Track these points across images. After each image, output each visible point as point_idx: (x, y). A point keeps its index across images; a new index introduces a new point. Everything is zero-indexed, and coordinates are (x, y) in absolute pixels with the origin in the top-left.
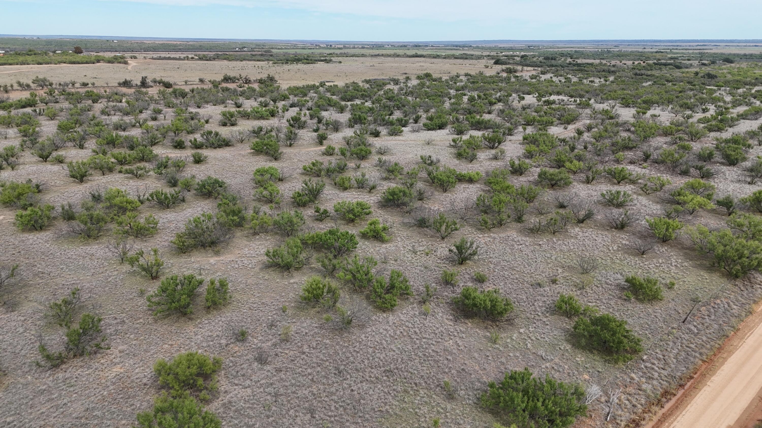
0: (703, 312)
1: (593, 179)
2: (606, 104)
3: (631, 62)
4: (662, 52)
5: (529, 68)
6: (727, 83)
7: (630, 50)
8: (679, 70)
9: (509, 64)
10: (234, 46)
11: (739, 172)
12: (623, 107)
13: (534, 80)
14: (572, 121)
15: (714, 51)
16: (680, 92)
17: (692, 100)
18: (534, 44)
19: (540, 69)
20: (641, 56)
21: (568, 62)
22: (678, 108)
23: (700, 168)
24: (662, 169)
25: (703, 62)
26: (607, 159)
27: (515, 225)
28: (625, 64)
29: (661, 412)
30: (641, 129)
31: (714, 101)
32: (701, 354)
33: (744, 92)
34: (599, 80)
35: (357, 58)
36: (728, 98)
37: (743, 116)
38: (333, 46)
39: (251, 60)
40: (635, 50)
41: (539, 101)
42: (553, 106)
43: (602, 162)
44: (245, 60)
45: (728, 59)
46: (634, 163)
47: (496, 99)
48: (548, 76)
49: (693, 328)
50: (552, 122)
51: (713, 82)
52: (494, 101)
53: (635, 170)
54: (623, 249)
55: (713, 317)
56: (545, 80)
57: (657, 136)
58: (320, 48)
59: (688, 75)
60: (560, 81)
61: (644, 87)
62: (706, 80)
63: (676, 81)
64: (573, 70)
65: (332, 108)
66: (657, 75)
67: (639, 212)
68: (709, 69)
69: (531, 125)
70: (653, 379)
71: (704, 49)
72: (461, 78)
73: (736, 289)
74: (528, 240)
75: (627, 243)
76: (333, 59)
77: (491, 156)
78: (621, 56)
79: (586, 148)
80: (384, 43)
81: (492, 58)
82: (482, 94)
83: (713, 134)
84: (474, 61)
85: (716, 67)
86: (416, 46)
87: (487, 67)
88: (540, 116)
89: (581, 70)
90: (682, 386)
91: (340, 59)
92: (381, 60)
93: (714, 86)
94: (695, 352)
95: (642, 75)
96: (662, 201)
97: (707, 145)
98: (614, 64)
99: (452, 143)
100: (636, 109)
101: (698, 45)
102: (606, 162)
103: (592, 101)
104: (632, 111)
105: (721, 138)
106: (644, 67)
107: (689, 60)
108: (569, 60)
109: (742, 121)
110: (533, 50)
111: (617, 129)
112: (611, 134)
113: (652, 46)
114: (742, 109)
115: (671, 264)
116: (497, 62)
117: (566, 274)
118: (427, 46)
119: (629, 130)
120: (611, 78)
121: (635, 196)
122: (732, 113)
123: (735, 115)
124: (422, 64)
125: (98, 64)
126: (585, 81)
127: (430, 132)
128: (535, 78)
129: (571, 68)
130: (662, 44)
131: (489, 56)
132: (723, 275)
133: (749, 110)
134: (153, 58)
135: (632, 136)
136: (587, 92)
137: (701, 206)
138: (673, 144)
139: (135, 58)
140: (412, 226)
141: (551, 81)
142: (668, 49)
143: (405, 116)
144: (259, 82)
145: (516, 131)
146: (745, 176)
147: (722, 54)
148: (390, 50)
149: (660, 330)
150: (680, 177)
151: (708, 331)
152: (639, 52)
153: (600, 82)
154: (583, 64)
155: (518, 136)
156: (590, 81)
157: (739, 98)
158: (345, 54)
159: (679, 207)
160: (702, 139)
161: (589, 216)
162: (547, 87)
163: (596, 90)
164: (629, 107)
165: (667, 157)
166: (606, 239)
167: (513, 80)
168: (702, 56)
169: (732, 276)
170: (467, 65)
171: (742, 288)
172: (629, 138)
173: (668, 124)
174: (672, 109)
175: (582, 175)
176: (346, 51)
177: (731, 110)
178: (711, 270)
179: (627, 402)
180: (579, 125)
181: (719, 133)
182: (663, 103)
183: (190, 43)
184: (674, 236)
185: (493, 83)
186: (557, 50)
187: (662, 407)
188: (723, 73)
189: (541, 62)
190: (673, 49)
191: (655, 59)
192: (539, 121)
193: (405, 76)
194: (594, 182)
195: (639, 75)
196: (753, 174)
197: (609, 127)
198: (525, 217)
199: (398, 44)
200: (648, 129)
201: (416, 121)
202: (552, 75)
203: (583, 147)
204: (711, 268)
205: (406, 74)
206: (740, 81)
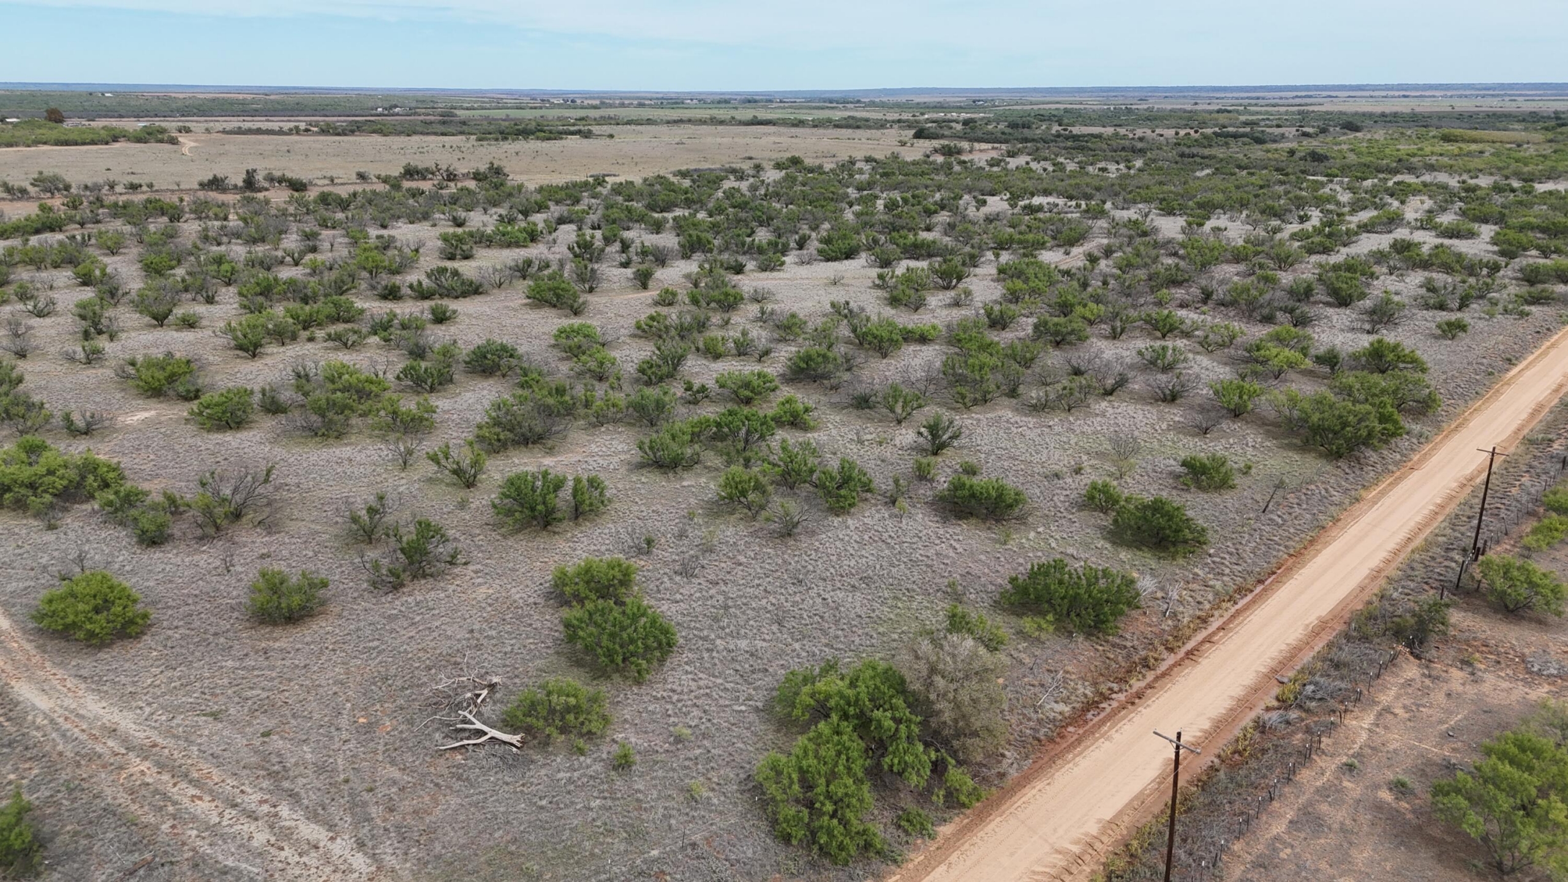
0: (1291, 500)
1: (1123, 331)
2: (1132, 211)
3: (1172, 132)
4: (1229, 112)
5: (984, 146)
6: (1345, 170)
7: (1169, 107)
8: (1260, 147)
9: (943, 137)
10: (371, 104)
11: (1353, 316)
12: (1164, 215)
13: (995, 169)
14: (1078, 241)
15: (1328, 107)
16: (1261, 187)
17: (1282, 202)
18: (983, 96)
19: (1004, 146)
20: (1190, 119)
21: (1054, 132)
22: (1257, 215)
23: (1291, 311)
24: (1232, 314)
25: (1304, 129)
26: (1142, 301)
27: (1006, 401)
28: (1162, 135)
29: (1233, 610)
30: (1196, 251)
31: (1320, 202)
32: (1286, 547)
33: (1374, 186)
34: (1116, 166)
35: (639, 127)
36: (1345, 197)
37: (1367, 228)
38: (579, 102)
39: (428, 134)
40: (1179, 107)
41: (1013, 206)
42: (1041, 215)
43: (1134, 306)
44: (415, 133)
45: (1350, 123)
46: (1187, 306)
47: (936, 203)
48: (1021, 160)
49: (1276, 518)
50: (1044, 243)
51: (1322, 167)
52: (933, 208)
53: (1188, 316)
54: (1174, 429)
55: (1304, 506)
56: (1017, 168)
57: (1222, 262)
58: (554, 106)
59: (1276, 156)
60: (1045, 170)
61: (1198, 178)
62: (1310, 165)
63: (1255, 167)
64: (1065, 148)
65: (638, 225)
66: (1221, 156)
67: (1198, 376)
68: (1315, 143)
69: (1007, 249)
70: (1223, 575)
71: (1306, 105)
72: (859, 165)
73: (1339, 472)
74: (1032, 421)
75: (1182, 419)
76: (596, 129)
77: (948, 301)
78: (1152, 118)
79: (1105, 283)
80: (682, 96)
81: (909, 125)
82: (909, 195)
83: (1314, 258)
84: (873, 131)
85: (1329, 139)
86: (749, 101)
87: (903, 144)
88: (1020, 233)
89: (1082, 149)
90: (1261, 582)
91: (607, 129)
92: (690, 131)
93: (1322, 174)
94: (1280, 545)
95: (1193, 156)
96: (1232, 361)
97: (1304, 276)
98: (1141, 135)
99: (877, 282)
100: (1185, 217)
101: (1297, 97)
102: (1142, 305)
103: (1108, 206)
104: (1181, 221)
105: (1328, 264)
106: (1196, 141)
107: (1278, 126)
108: (1056, 128)
109: (1365, 235)
110: (982, 109)
111: (1155, 251)
112: (1149, 261)
113: (1210, 98)
114: (1365, 216)
115: (1247, 445)
116: (920, 135)
117: (1093, 462)
118: (771, 101)
119: (1175, 254)
120: (1139, 163)
121: (1190, 356)
122: (1350, 223)
123: (1353, 226)
124: (773, 139)
125: (117, 145)
126: (1090, 169)
127: (830, 263)
128: (998, 165)
129: (1062, 145)
130: (1228, 95)
131: (899, 121)
132: (1321, 455)
133: (1377, 217)
134: (224, 132)
135: (1182, 264)
136: (1098, 189)
137: (1291, 365)
138: (1250, 275)
139: (188, 130)
140: (847, 407)
141: (1026, 170)
142: (1241, 105)
143: (779, 237)
144: (475, 178)
145: (983, 259)
146: (1363, 321)
147: (1341, 113)
148: (697, 111)
149: (1232, 521)
150: (1260, 327)
151: (1297, 522)
152: (1185, 111)
153: (1117, 169)
154: (1084, 136)
155: (987, 268)
156: (1100, 169)
157: (1363, 195)
158: (610, 118)
159: (1260, 368)
160: (1296, 266)
161: (1122, 382)
162: (1024, 182)
163: (1113, 185)
164: (1174, 214)
165: (1239, 295)
166: (1149, 416)
167: (957, 168)
168: (1304, 117)
169: (1335, 456)
170: (864, 140)
171: (1347, 470)
172: (1177, 265)
173: (1241, 242)
174: (1248, 216)
175: (1103, 326)
176: (611, 112)
177: (1348, 218)
178: (1304, 450)
179: (1190, 599)
180: (1090, 246)
181: (1325, 256)
182: (1232, 208)
183: (272, 97)
184: (1250, 406)
185: (923, 174)
186: (1029, 107)
187: (1236, 603)
188: (1340, 151)
189: (1003, 133)
190: (1250, 105)
191: (1216, 125)
192: (1020, 242)
193: (751, 163)
194: (1124, 336)
195: (1189, 156)
196: (1375, 318)
197: (1142, 248)
198: (1021, 389)
199: (711, 97)
200: (1207, 251)
201: (801, 245)
202: (1028, 158)
203: (1100, 284)
204: (1304, 448)
205: (750, 158)
206: (1369, 167)
